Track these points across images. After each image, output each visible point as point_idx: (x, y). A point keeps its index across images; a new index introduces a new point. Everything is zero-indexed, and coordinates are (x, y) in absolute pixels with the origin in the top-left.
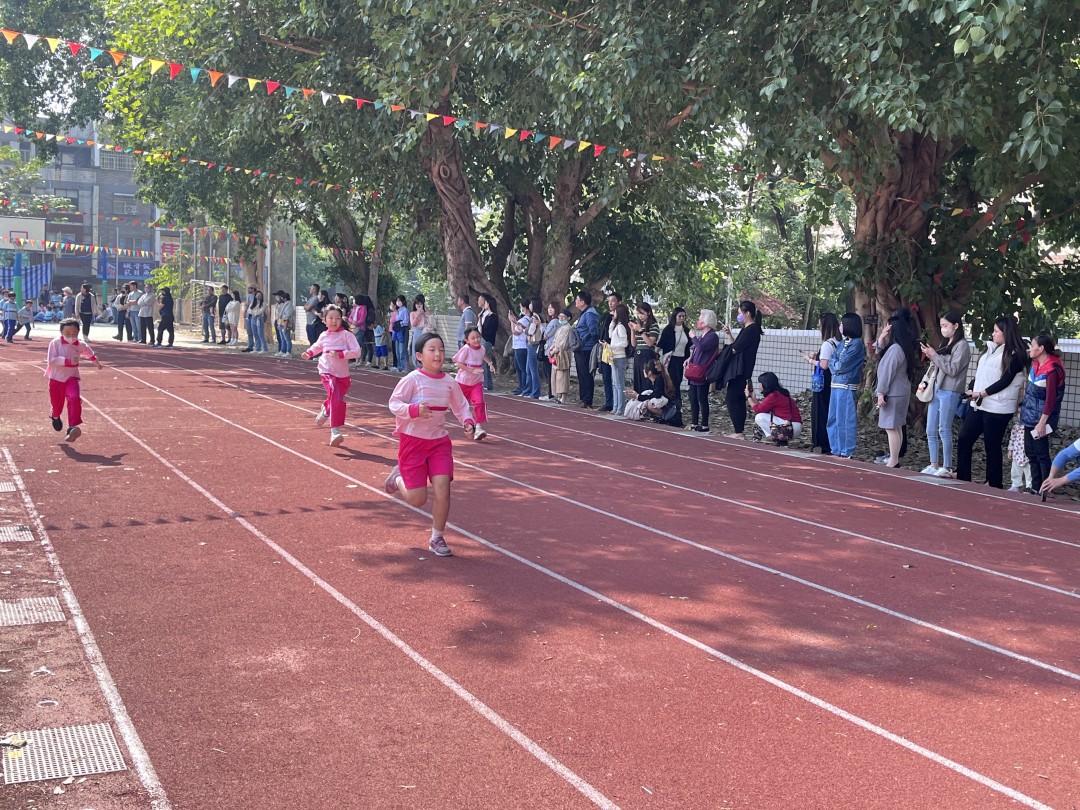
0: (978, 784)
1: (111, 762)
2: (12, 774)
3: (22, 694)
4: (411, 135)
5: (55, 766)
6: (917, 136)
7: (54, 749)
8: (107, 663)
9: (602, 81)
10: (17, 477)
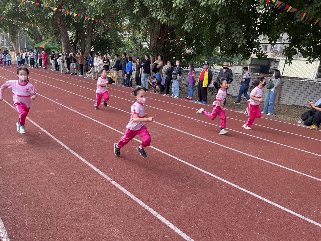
0: (180, 161)
4: (52, 14)
9: (97, 4)
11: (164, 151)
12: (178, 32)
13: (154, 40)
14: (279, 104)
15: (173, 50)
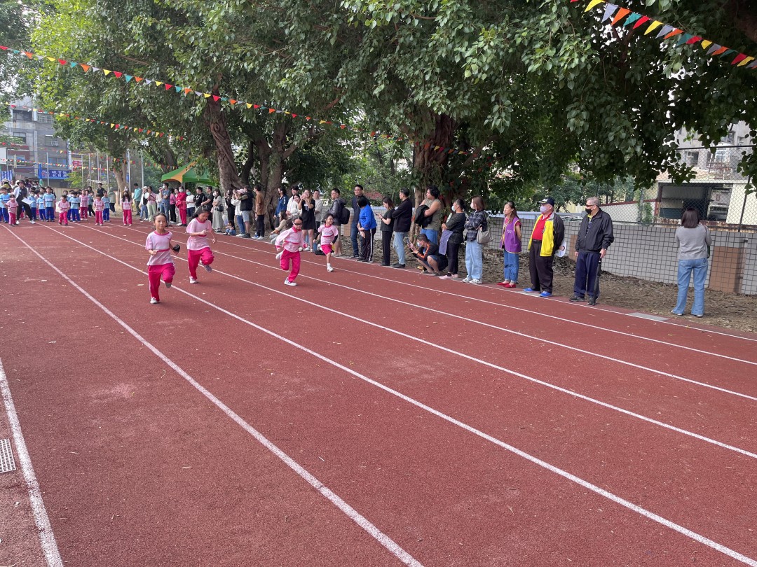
4: (199, 108)
8: (14, 399)
9: (294, 84)
11: (448, 415)
12: (476, 132)
13: (422, 152)
14: (738, 295)
15: (466, 173)
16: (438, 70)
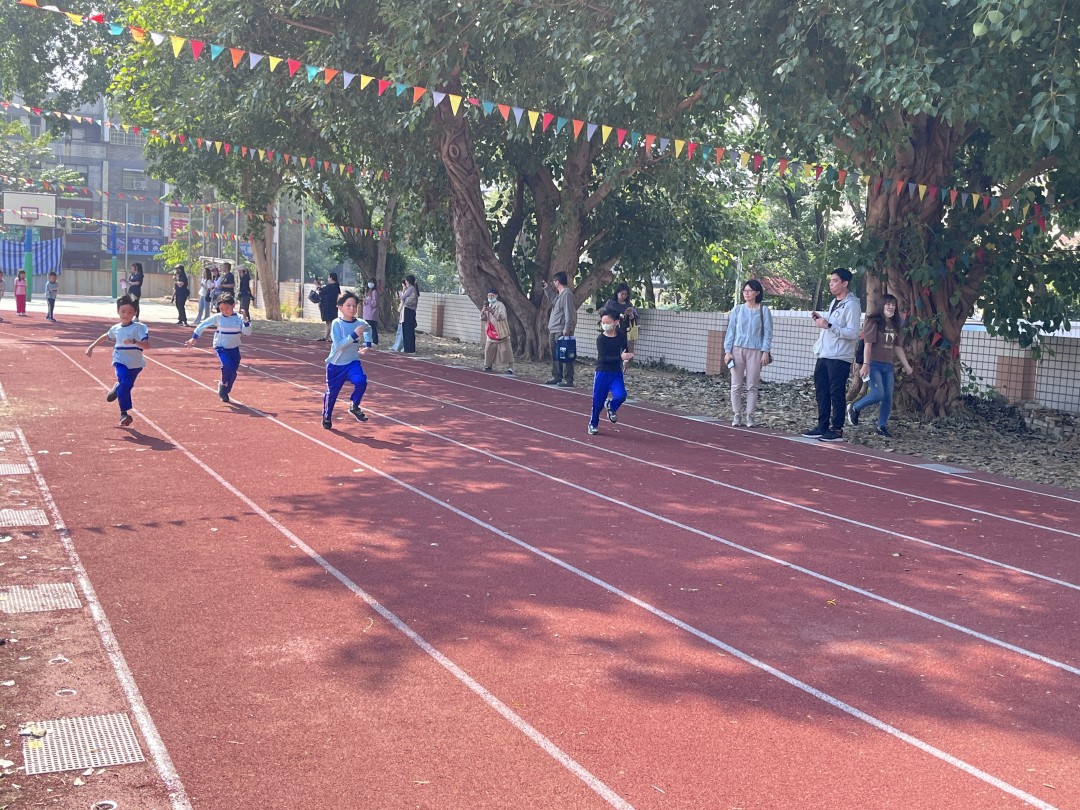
0: (990, 785)
1: (129, 754)
2: (33, 765)
3: (40, 683)
5: (75, 758)
6: (931, 121)
7: (73, 738)
8: (124, 652)
10: (31, 459)
12: (1001, 152)
13: (883, 196)
15: (985, 240)
16: (914, 24)
